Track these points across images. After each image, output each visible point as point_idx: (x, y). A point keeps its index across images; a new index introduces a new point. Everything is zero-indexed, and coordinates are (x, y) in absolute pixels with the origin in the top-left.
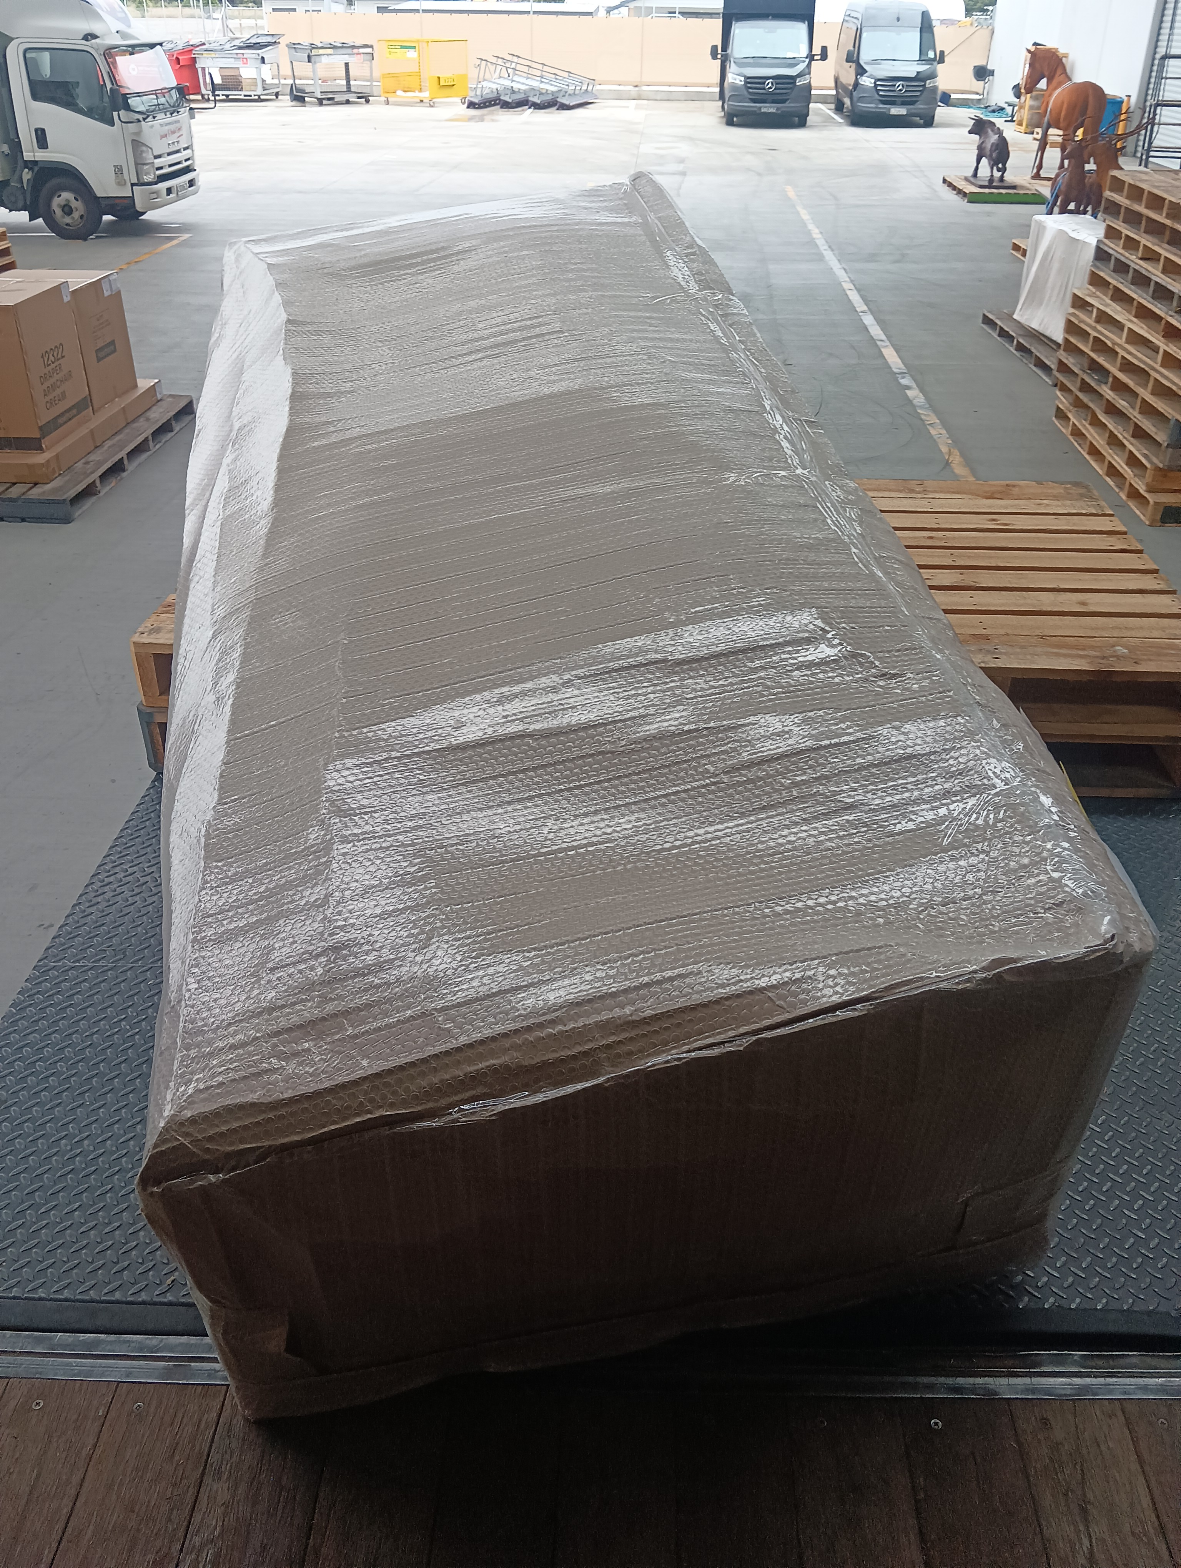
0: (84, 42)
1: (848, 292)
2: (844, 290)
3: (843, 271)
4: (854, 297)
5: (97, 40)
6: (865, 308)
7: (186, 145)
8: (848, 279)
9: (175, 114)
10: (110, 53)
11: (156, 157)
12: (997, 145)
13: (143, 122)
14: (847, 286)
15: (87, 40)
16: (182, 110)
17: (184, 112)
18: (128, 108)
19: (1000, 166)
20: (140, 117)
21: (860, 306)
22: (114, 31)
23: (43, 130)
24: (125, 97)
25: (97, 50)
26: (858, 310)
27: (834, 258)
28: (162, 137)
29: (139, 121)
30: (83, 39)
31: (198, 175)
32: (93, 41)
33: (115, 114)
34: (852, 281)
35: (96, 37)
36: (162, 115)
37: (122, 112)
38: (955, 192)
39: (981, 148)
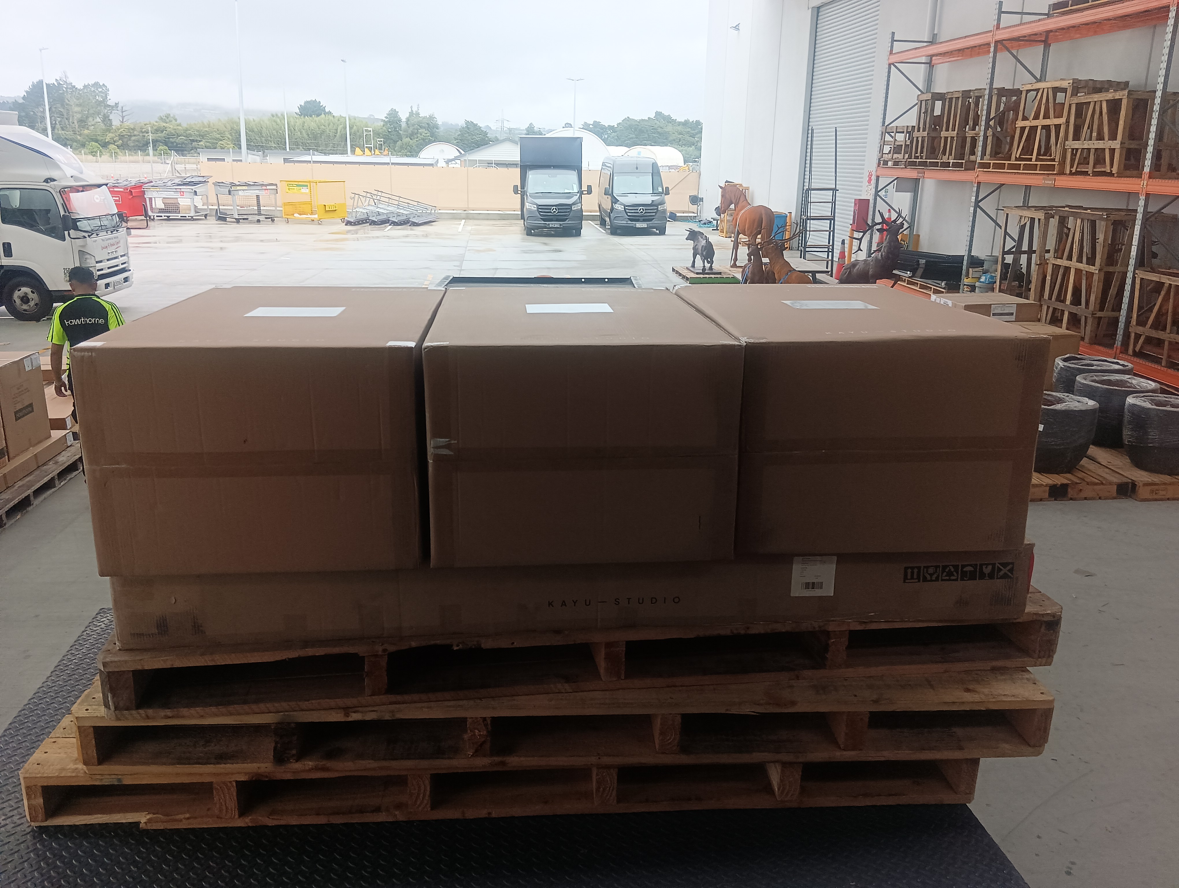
0: (45, 184)
5: (55, 183)
7: (123, 254)
9: (115, 232)
10: (64, 192)
11: (97, 262)
12: (706, 246)
13: (88, 238)
15: (47, 183)
16: (121, 230)
17: (123, 231)
18: (76, 228)
19: (709, 260)
20: (86, 235)
22: (69, 176)
23: (9, 244)
24: (75, 221)
25: (54, 189)
28: (103, 248)
29: (85, 237)
30: (44, 182)
31: (132, 274)
32: (51, 183)
33: (66, 233)
35: (54, 180)
36: (105, 233)
37: (72, 232)
38: (681, 277)
39: (695, 249)
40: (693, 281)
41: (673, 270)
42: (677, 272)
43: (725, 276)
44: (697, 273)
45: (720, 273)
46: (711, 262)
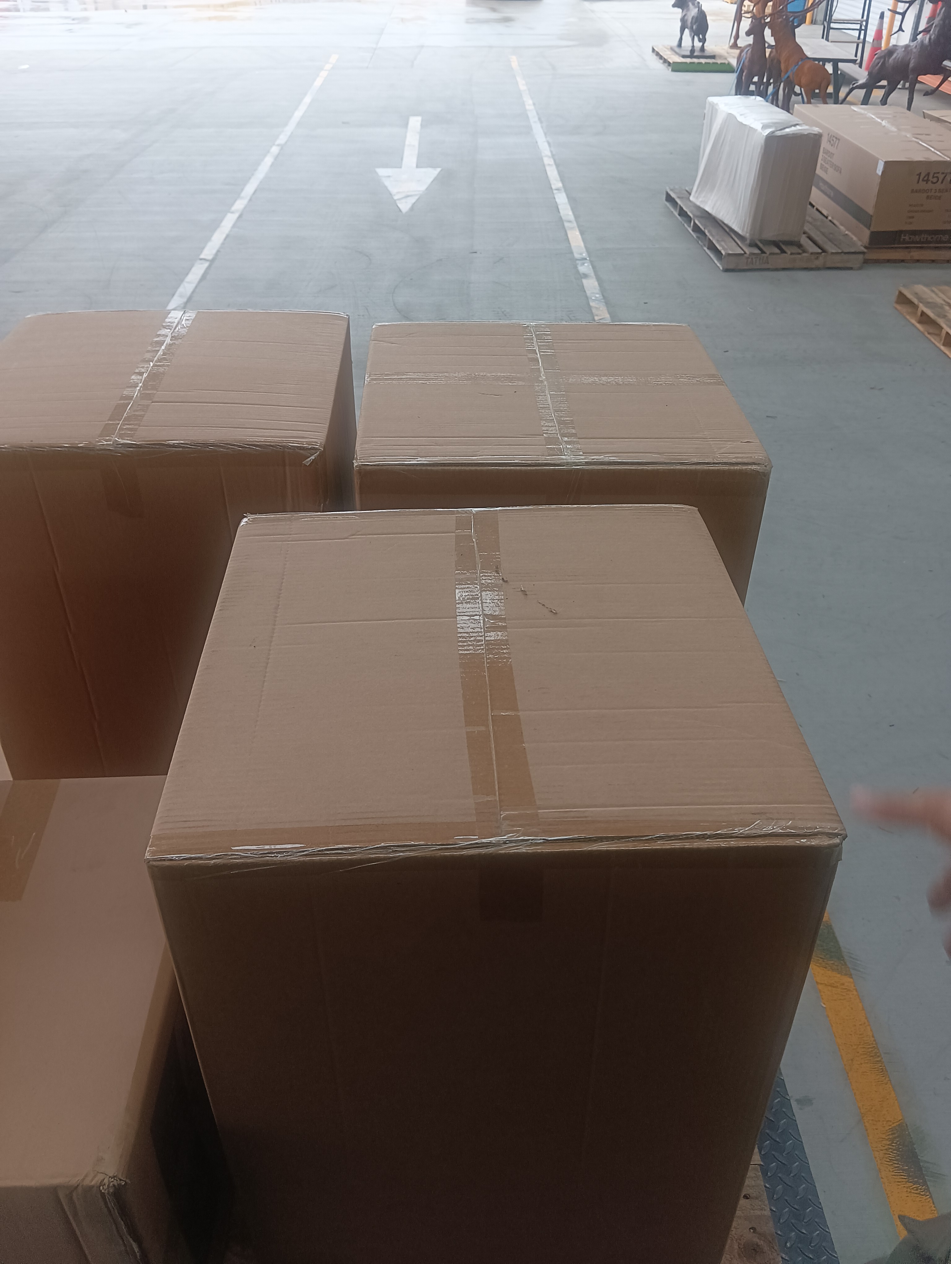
1: (548, 168)
2: (544, 166)
3: (546, 144)
4: (553, 173)
6: (560, 185)
8: (550, 154)
12: (697, 18)
14: (548, 161)
19: (701, 36)
21: (556, 183)
26: (553, 187)
27: (541, 131)
34: (553, 156)
38: (661, 61)
39: (683, 20)
40: (677, 68)
41: (653, 50)
42: (658, 54)
43: (719, 61)
44: (684, 57)
45: (713, 57)
46: (703, 40)
